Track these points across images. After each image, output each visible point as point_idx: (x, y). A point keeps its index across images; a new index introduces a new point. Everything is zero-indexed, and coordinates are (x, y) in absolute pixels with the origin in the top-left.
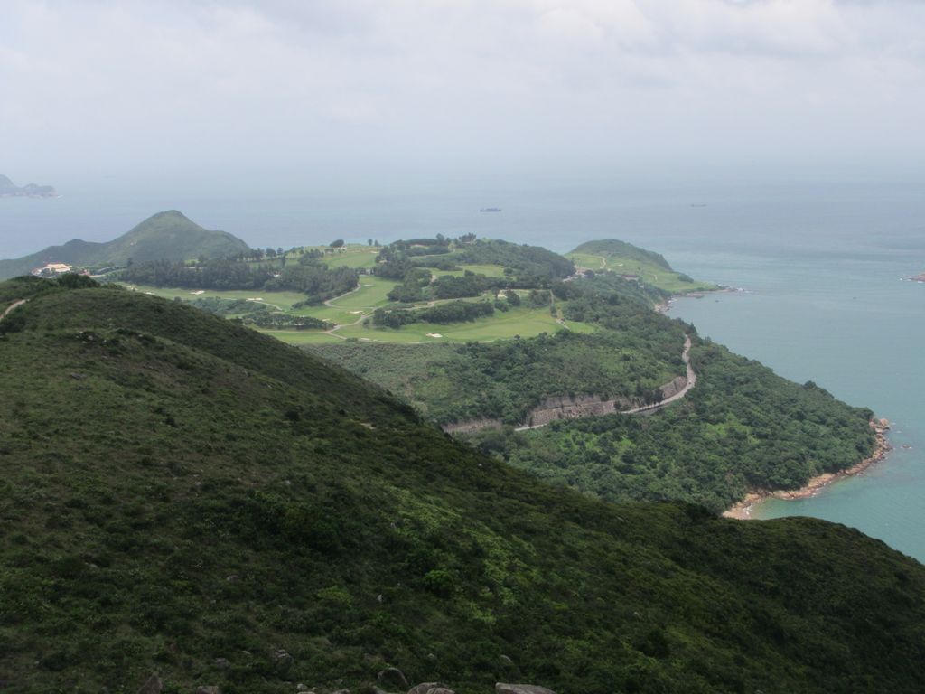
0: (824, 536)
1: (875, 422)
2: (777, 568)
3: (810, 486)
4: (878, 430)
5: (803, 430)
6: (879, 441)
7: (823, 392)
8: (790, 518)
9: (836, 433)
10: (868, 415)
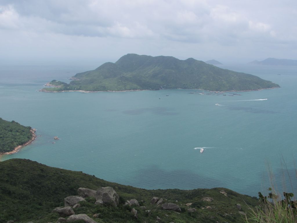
0: (20, 163)
1: (32, 130)
2: (8, 174)
3: (15, 149)
4: (33, 132)
5: (12, 134)
6: (34, 135)
7: (17, 123)
8: (10, 160)
9: (21, 134)
10: (30, 128)
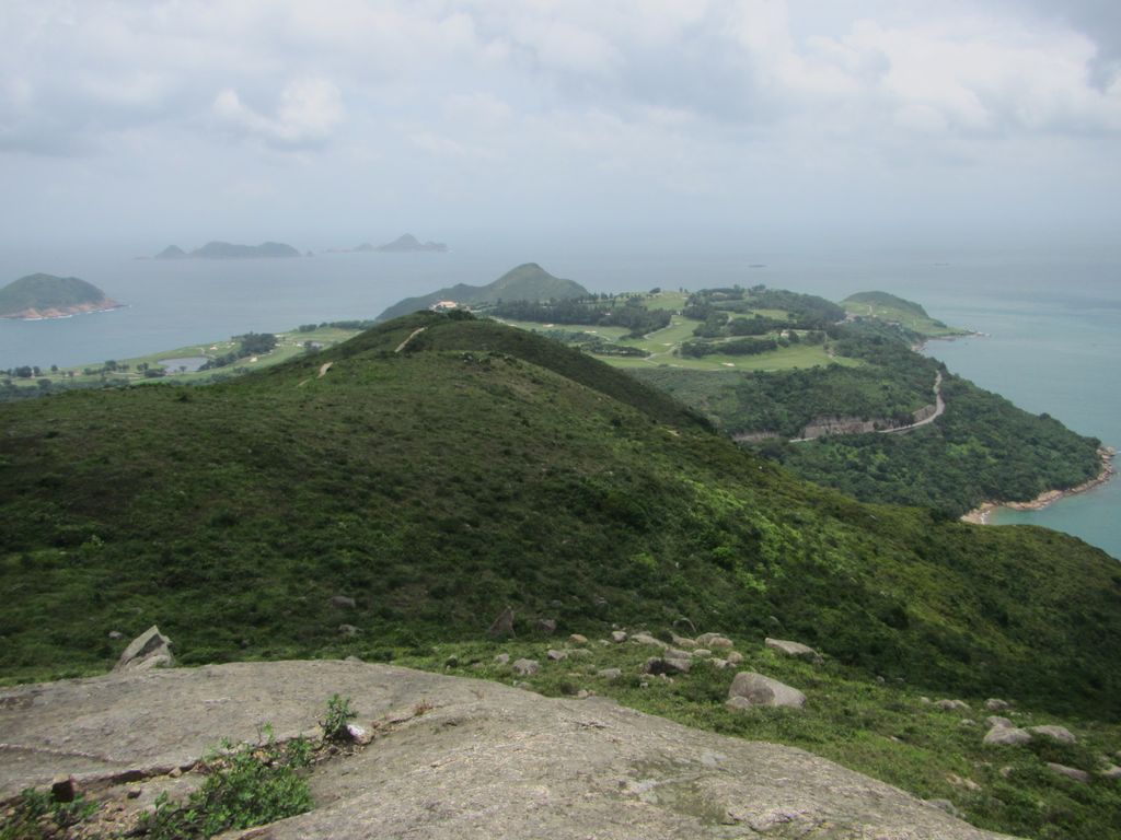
0: (1049, 542)
1: (1102, 449)
2: (1006, 566)
3: (1040, 499)
4: (1104, 457)
5: (1036, 453)
6: (1105, 466)
7: (1057, 423)
8: (1020, 526)
9: (1065, 457)
10: (1096, 443)
